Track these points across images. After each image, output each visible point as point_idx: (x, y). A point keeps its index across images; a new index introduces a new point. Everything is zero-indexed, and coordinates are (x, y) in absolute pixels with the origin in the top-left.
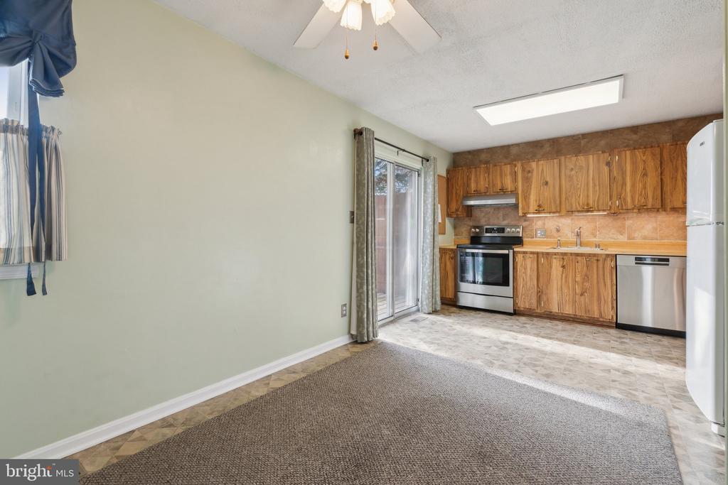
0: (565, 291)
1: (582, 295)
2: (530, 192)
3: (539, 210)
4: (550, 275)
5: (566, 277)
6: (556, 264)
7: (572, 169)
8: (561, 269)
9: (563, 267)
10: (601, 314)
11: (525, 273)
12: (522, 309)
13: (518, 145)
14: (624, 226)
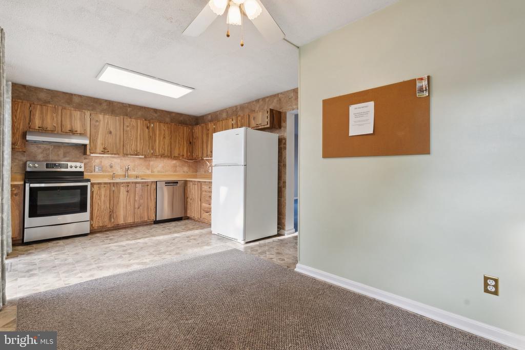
0: (129, 207)
1: (139, 208)
2: (97, 136)
3: (105, 151)
4: (119, 199)
5: (129, 198)
6: (123, 190)
7: (128, 126)
8: (126, 193)
9: (128, 192)
10: (148, 217)
11: (100, 199)
12: (96, 228)
13: (80, 96)
14: (149, 165)
